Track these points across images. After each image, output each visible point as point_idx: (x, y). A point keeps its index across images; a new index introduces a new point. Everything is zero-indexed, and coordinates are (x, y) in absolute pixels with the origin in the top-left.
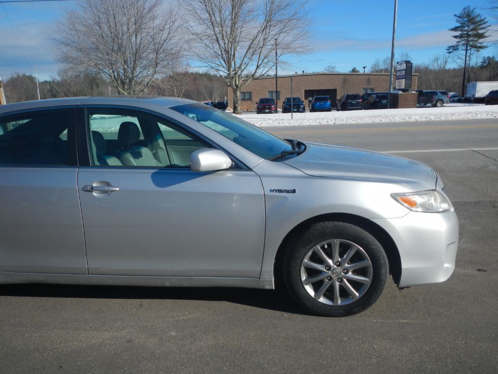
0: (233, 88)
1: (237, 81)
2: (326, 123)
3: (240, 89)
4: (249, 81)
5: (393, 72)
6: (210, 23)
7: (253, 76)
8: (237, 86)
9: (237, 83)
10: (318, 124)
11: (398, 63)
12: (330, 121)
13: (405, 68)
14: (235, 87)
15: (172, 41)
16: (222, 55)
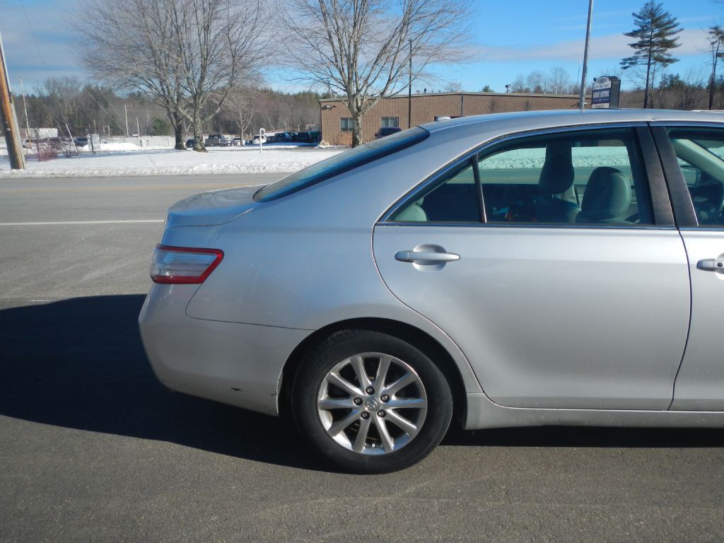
0: (352, 111)
1: (359, 102)
2: (521, 166)
3: (363, 114)
4: (376, 102)
5: (585, 93)
6: (321, 14)
7: (382, 94)
8: (359, 109)
9: (359, 105)
10: (509, 167)
11: (595, 79)
12: (525, 163)
13: (610, 86)
14: (356, 110)
15: (260, 39)
16: (337, 61)
